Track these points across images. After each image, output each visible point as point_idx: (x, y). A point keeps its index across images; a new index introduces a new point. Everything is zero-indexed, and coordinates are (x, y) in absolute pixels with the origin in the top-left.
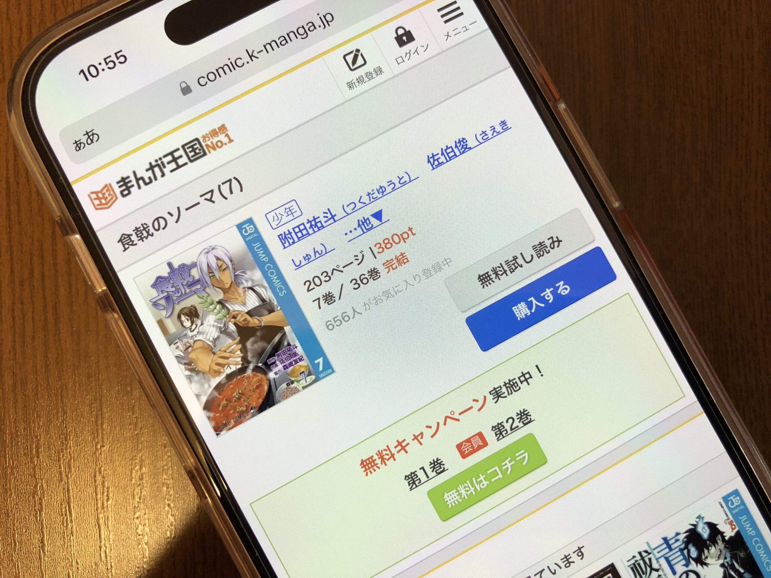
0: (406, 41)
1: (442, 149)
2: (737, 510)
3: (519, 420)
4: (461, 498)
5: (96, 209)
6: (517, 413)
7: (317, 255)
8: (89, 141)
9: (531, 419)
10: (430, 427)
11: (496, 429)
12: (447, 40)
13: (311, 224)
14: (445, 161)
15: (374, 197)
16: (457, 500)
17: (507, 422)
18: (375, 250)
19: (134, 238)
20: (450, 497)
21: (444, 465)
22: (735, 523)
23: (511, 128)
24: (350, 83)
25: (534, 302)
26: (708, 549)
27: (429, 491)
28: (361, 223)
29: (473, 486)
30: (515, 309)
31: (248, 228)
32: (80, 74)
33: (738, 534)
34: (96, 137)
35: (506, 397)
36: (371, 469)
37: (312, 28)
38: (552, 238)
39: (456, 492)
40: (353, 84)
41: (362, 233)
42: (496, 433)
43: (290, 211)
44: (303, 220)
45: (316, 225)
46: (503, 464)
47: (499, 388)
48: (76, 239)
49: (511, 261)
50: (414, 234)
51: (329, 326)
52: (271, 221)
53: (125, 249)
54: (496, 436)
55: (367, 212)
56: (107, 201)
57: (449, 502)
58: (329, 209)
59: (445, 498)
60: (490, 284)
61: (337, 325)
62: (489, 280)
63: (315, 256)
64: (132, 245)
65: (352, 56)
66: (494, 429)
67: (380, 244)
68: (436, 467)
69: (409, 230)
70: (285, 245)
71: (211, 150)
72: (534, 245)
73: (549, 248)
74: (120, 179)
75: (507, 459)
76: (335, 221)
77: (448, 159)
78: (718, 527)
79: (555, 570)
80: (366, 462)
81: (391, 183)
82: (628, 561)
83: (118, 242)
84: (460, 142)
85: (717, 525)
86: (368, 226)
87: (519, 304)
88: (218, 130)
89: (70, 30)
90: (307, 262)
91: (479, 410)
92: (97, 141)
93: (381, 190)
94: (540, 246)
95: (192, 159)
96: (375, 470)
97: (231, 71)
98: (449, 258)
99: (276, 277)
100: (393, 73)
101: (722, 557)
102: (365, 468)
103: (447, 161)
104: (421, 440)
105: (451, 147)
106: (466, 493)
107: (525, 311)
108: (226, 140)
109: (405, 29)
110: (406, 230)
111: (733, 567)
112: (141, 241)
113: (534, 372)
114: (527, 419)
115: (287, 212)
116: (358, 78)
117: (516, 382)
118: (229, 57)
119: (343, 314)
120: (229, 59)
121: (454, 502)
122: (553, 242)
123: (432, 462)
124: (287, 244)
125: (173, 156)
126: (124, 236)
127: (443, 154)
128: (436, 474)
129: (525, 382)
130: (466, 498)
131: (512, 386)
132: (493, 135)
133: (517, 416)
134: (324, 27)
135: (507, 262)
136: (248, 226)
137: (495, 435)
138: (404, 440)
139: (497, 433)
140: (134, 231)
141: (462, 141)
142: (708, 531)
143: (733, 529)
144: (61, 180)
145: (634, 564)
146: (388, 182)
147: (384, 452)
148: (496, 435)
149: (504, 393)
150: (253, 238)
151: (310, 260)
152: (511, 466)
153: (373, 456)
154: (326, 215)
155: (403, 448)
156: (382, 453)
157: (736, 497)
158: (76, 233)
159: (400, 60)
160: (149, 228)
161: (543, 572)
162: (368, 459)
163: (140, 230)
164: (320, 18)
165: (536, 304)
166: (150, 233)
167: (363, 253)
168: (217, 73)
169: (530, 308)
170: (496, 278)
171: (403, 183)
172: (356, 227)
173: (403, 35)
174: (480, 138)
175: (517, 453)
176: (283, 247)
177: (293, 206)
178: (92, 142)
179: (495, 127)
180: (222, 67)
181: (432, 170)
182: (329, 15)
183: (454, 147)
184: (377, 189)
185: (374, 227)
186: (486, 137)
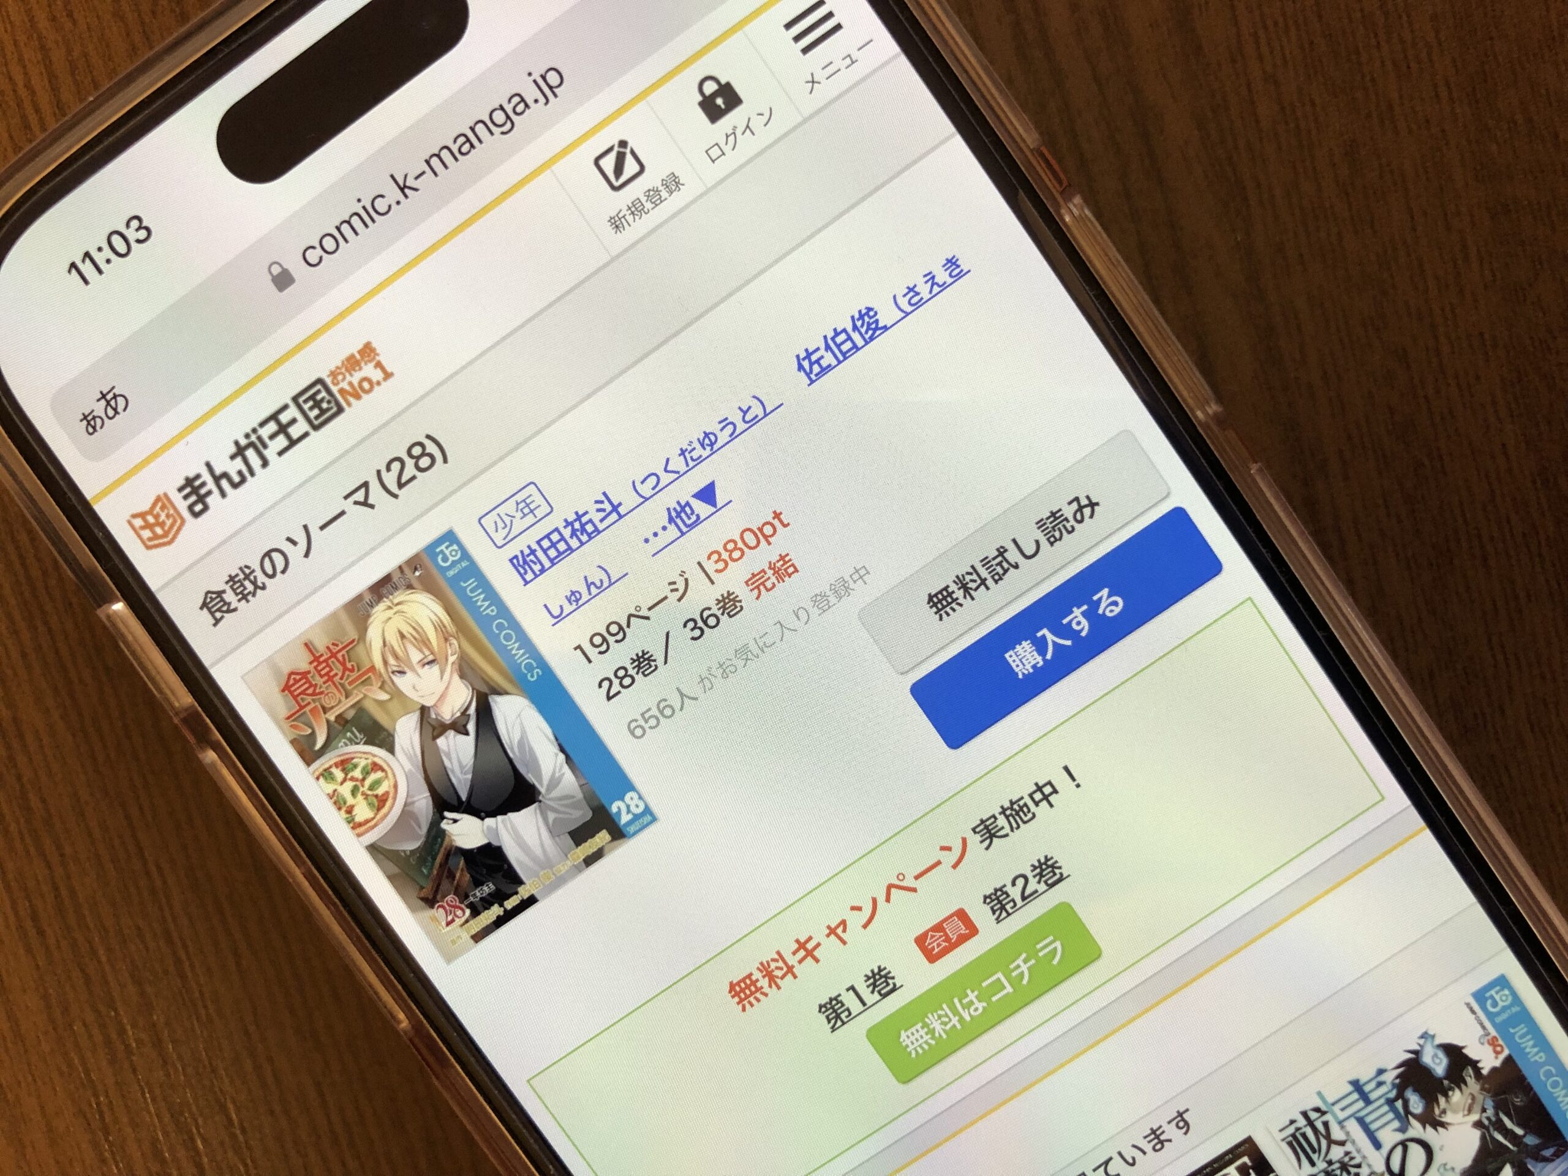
0: (723, 106)
1: (825, 337)
2: (1504, 1016)
3: (1038, 877)
4: (933, 1038)
5: (148, 548)
6: (1033, 866)
7: (594, 591)
8: (111, 413)
9: (1061, 874)
10: (859, 909)
11: (992, 901)
12: (811, 92)
13: (573, 528)
14: (834, 362)
15: (694, 458)
16: (926, 1042)
17: (1014, 884)
18: (711, 567)
19: (230, 596)
20: (913, 1038)
21: (893, 978)
22: (1501, 1042)
23: (969, 271)
24: (617, 219)
25: (1050, 637)
26: (1446, 1096)
27: (868, 1032)
28: (674, 514)
29: (956, 1013)
30: (1011, 656)
31: (447, 552)
32: (69, 271)
33: (1509, 1061)
34: (121, 402)
35: (1007, 835)
36: (752, 999)
37: (521, 107)
38: (1077, 499)
39: (922, 1028)
40: (623, 220)
41: (679, 534)
42: (992, 908)
43: (526, 508)
44: (556, 521)
45: (583, 530)
46: (1012, 966)
47: (993, 820)
48: (119, 610)
49: (994, 559)
50: (786, 525)
51: (634, 730)
52: (491, 529)
53: (217, 622)
55: (685, 489)
56: (166, 528)
57: (911, 1047)
58: (604, 494)
59: (901, 1040)
60: (954, 610)
61: (651, 728)
62: (951, 603)
63: (590, 594)
64: (229, 611)
65: (611, 158)
66: (988, 900)
67: (719, 553)
68: (878, 983)
69: (774, 518)
70: (526, 577)
71: (351, 399)
72: (1038, 519)
73: (1072, 522)
74: (182, 482)
75: (1020, 955)
76: (621, 517)
77: (841, 358)
78: (1465, 1051)
79: (1134, 1159)
80: (740, 987)
81: (724, 424)
82: (1281, 1130)
83: (201, 608)
84: (861, 317)
85: (1463, 1047)
86: (689, 518)
87: (1017, 646)
88: (358, 357)
90: (574, 606)
91: (955, 866)
92: (125, 410)
93: (708, 440)
94: (1052, 519)
95: (316, 423)
96: (758, 1000)
97: (366, 226)
98: (864, 567)
99: (516, 645)
100: (704, 183)
101: (1477, 1108)
102: (739, 997)
103: (840, 362)
104: (843, 935)
105: (844, 331)
106: (943, 1027)
107: (1031, 659)
108: (377, 375)
109: (718, 82)
110: (770, 518)
111: (1500, 1126)
112: (244, 601)
113: (1061, 781)
114: (1055, 874)
115: (521, 510)
116: (630, 205)
117: (1025, 805)
118: (359, 197)
119: (660, 702)
120: (359, 201)
121: (920, 1046)
122: (1081, 508)
123: (870, 974)
124: (529, 576)
125: (278, 422)
126: (209, 595)
127: (828, 348)
128: (879, 997)
129: (1044, 802)
130: (944, 1036)
131: (1017, 813)
132: (931, 292)
133: (1032, 871)
134: (544, 101)
135: (985, 562)
136: (447, 548)
137: (990, 912)
138: (810, 938)
139: (995, 908)
140: (227, 583)
141: (867, 314)
144: (70, 498)
145: (1294, 1136)
146: (720, 422)
147: (773, 965)
148: (994, 912)
149: (1003, 828)
151: (580, 603)
152: (1029, 969)
153: (751, 974)
154: (600, 506)
155: (810, 953)
156: (769, 966)
157: (1502, 989)
158: (118, 601)
159: (716, 152)
160: (255, 574)
161: (1111, 1164)
162: (743, 980)
163: (239, 581)
164: (535, 81)
165: (1054, 643)
166: (261, 585)
167: (686, 576)
168: (338, 236)
169: (1042, 650)
170: (965, 597)
171: (750, 421)
172: (667, 524)
173: (715, 95)
174: (903, 303)
175: (1038, 943)
176: (523, 583)
177: (530, 495)
178: (116, 412)
179: (935, 273)
180: (347, 219)
181: (809, 385)
182: (552, 73)
183: (850, 329)
184: (698, 439)
185: (702, 517)
186: (917, 298)
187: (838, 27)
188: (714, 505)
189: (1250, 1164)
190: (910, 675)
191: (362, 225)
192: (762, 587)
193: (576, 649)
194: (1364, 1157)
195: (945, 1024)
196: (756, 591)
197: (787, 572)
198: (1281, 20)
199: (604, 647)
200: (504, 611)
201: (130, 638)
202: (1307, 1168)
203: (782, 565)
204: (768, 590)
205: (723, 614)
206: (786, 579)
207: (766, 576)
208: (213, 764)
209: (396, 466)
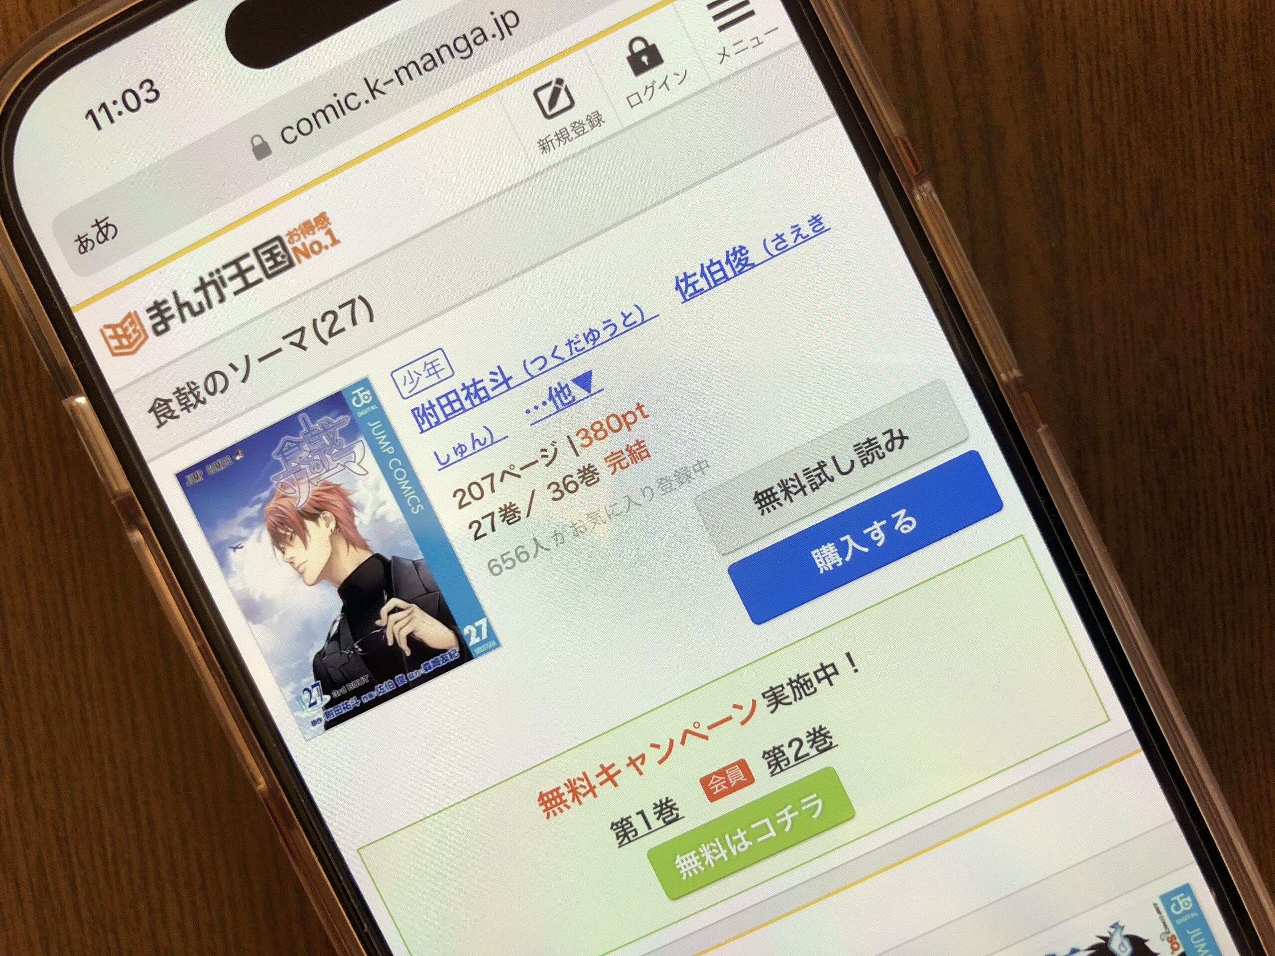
0: (647, 63)
1: (702, 265)
2: (1185, 919)
3: (811, 743)
4: (703, 865)
5: (114, 354)
6: (808, 732)
7: (478, 447)
8: (101, 238)
9: (831, 743)
10: (658, 746)
11: (770, 757)
12: (721, 63)
13: (468, 391)
14: (707, 287)
15: (579, 348)
16: (697, 868)
17: (790, 745)
18: (578, 441)
19: (175, 405)
21: (677, 809)
22: (1178, 941)
23: (829, 229)
25: (851, 543)
27: (649, 852)
28: (554, 393)
29: (725, 846)
31: (361, 396)
32: (87, 117)
34: (111, 230)
35: (790, 703)
36: (556, 809)
37: (480, 39)
38: (891, 431)
39: (695, 855)
40: (550, 143)
41: (556, 410)
42: (769, 763)
43: (433, 369)
44: (455, 384)
45: (476, 395)
46: (778, 815)
47: (780, 689)
48: (81, 403)
49: (814, 470)
50: (645, 417)
51: (493, 568)
52: (400, 382)
53: (161, 424)
54: (770, 767)
55: (567, 374)
56: (131, 341)
57: (684, 870)
58: (499, 367)
59: (676, 863)
60: (774, 508)
61: (507, 568)
62: (773, 502)
63: (474, 448)
64: (172, 417)
65: (549, 91)
66: (767, 756)
67: (587, 432)
68: (664, 812)
69: (636, 409)
70: (423, 426)
71: (302, 257)
72: (856, 443)
73: (884, 450)
74: (151, 304)
75: (786, 806)
76: (509, 388)
77: (713, 284)
78: (1147, 944)
80: (548, 797)
81: (608, 324)
83: (150, 411)
84: (735, 253)
85: (1146, 941)
87: (823, 546)
88: (313, 223)
90: (459, 457)
91: (743, 723)
92: (113, 238)
93: (592, 336)
94: (868, 444)
95: (270, 272)
96: (561, 811)
97: (337, 116)
98: (705, 461)
99: (407, 482)
100: (621, 123)
102: (546, 806)
103: (711, 288)
104: (640, 766)
105: (719, 262)
106: (713, 857)
107: (832, 559)
108: (326, 240)
109: (646, 42)
110: (633, 408)
112: (186, 411)
113: (843, 665)
114: (826, 742)
115: (428, 370)
116: (558, 132)
117: (810, 680)
118: (335, 92)
119: (518, 548)
120: (335, 95)
121: (691, 870)
122: (892, 439)
123: (658, 803)
125: (239, 267)
126: (158, 402)
127: (703, 274)
128: (663, 824)
129: (826, 680)
130: (713, 865)
131: (802, 686)
132: (795, 241)
133: (807, 737)
134: (501, 36)
135: (807, 472)
136: (361, 392)
137: (767, 767)
138: (613, 765)
139: (772, 763)
140: (174, 393)
141: (740, 251)
144: (56, 304)
146: (604, 322)
147: (578, 783)
149: (788, 697)
150: (369, 414)
151: (465, 455)
152: (792, 819)
153: (559, 788)
154: (494, 377)
155: (611, 778)
156: (575, 784)
157: (1186, 896)
158: (81, 395)
159: (634, 100)
160: (198, 390)
162: (551, 792)
163: (185, 394)
164: (495, 20)
165: (853, 547)
166: (201, 399)
167: (556, 445)
168: (313, 121)
169: (843, 553)
170: (785, 499)
171: (630, 325)
172: (546, 400)
173: (641, 53)
174: (771, 247)
175: (803, 798)
176: (420, 431)
177: (437, 359)
178: (106, 239)
179: (800, 226)
180: (323, 109)
181: (683, 303)
182: (511, 15)
183: (723, 262)
184: (584, 334)
185: (577, 400)
186: (783, 245)
187: (751, 13)
188: (589, 390)
190: (730, 556)
191: (334, 116)
192: (618, 465)
195: (715, 855)
196: (612, 467)
197: (640, 456)
198: (1113, 72)
199: (478, 495)
200: (400, 452)
201: (86, 427)
203: (637, 449)
204: (622, 468)
205: (582, 482)
206: (639, 461)
207: (623, 457)
208: (138, 543)
209: (330, 318)
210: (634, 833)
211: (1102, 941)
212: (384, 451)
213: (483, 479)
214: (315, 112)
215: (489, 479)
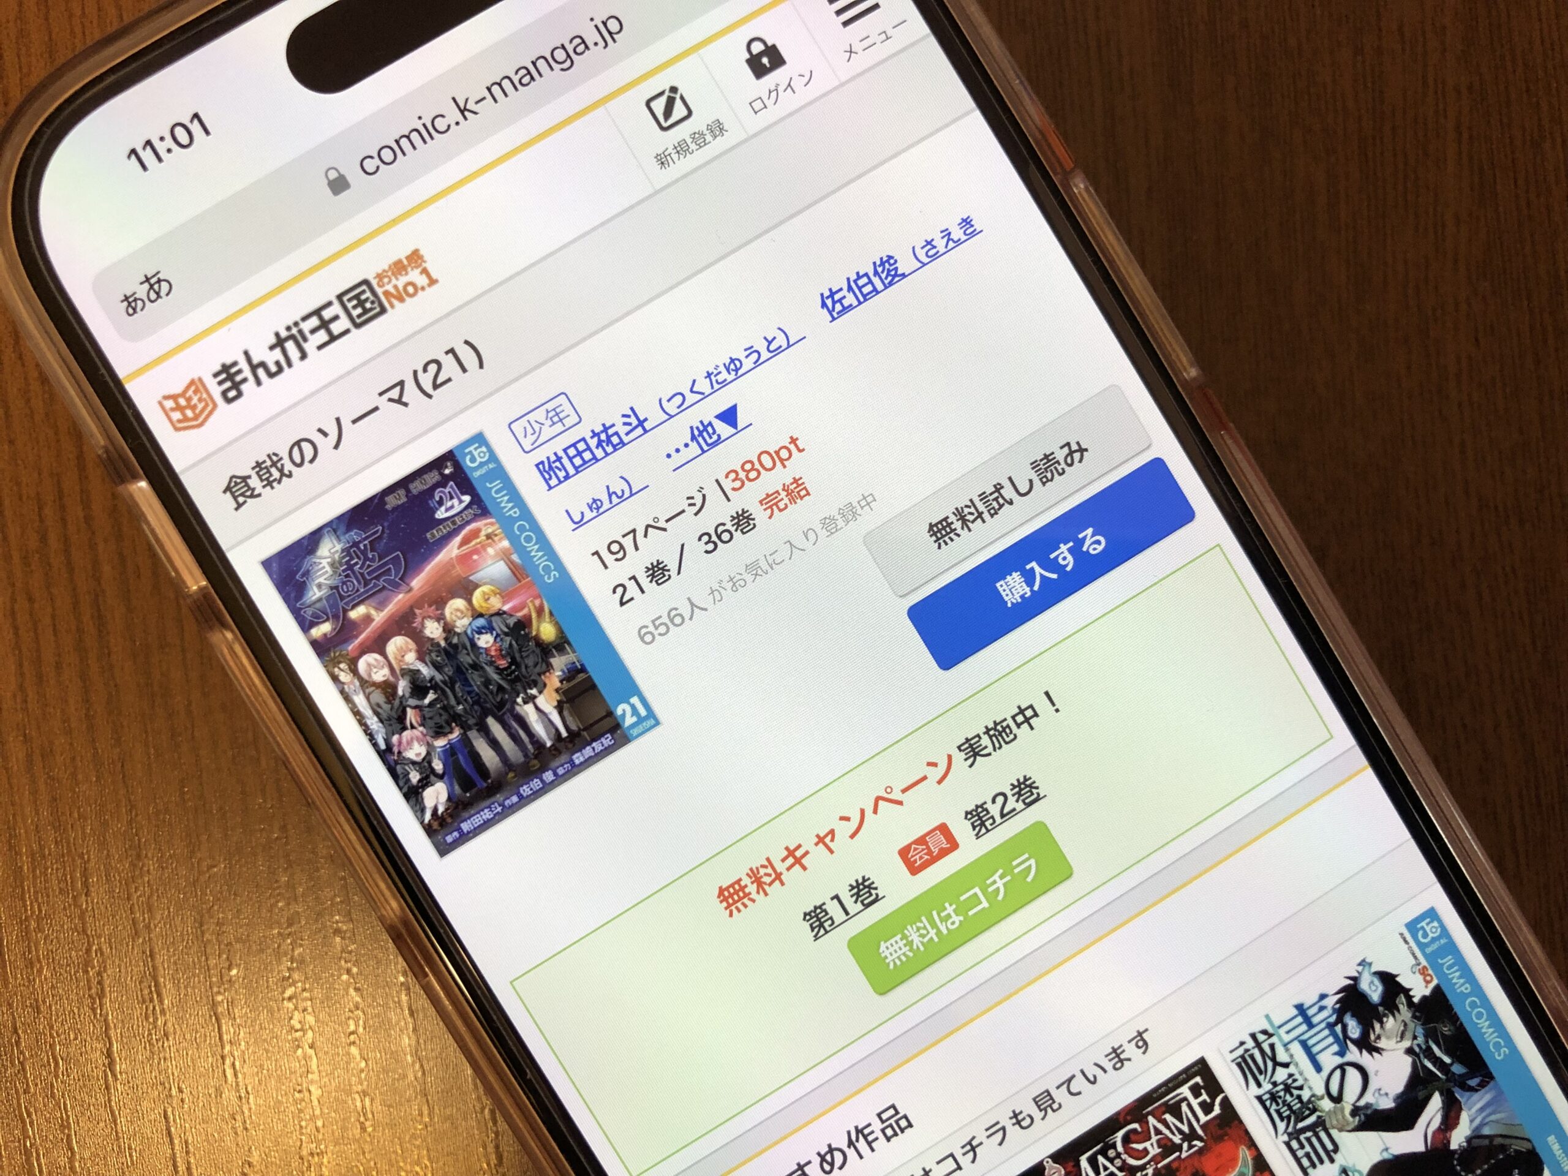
0: (768, 65)
1: (848, 279)
2: (1435, 946)
3: (1016, 796)
4: (910, 950)
5: (177, 429)
6: (1012, 785)
7: (615, 500)
8: (153, 296)
9: (1038, 794)
10: (847, 819)
11: (973, 817)
12: (849, 60)
13: (599, 438)
14: (855, 303)
15: (720, 381)
16: (904, 954)
17: (994, 801)
18: (727, 485)
19: (254, 482)
20: (891, 950)
21: (876, 889)
22: (1430, 972)
23: (981, 231)
24: (662, 156)
25: (1038, 570)
26: (1382, 1023)
27: (849, 941)
28: (696, 433)
29: (934, 925)
31: (476, 453)
32: (129, 157)
33: (1438, 990)
34: (163, 284)
35: (989, 754)
36: (739, 905)
37: (581, 48)
38: (1068, 444)
39: (901, 939)
40: (668, 157)
41: (700, 452)
42: (972, 824)
43: (556, 417)
44: (583, 431)
45: (609, 441)
46: (989, 882)
47: (977, 739)
48: (140, 489)
49: (991, 494)
50: (800, 451)
51: (644, 636)
52: (520, 436)
53: (239, 506)
55: (709, 410)
56: (197, 411)
57: (890, 958)
58: (632, 409)
59: (881, 951)
60: (952, 540)
61: (660, 634)
62: (950, 533)
63: (611, 502)
64: (252, 496)
65: (663, 100)
66: (969, 816)
67: (736, 472)
68: (861, 893)
69: (790, 443)
70: (550, 482)
71: (395, 302)
72: (1033, 460)
73: (1063, 465)
74: (218, 368)
75: (997, 871)
76: (646, 431)
77: (862, 299)
78: (1398, 979)
79: (1095, 1077)
80: (729, 892)
81: (750, 351)
82: (1231, 1052)
83: (225, 492)
84: (882, 264)
85: (1397, 976)
86: (711, 437)
87: (1008, 577)
88: (405, 262)
89: (98, 73)
90: (595, 513)
91: (940, 782)
92: (167, 295)
93: (734, 366)
94: (1045, 461)
95: (358, 321)
96: (745, 906)
97: (424, 142)
98: (871, 494)
99: (536, 547)
100: (745, 131)
101: (1409, 1035)
102: (728, 902)
103: (860, 303)
104: (831, 845)
105: (866, 275)
106: (921, 939)
107: (1020, 590)
108: (422, 280)
109: (765, 43)
110: (786, 442)
111: (1429, 1053)
112: (268, 488)
113: (1043, 705)
114: (1032, 794)
115: (551, 418)
116: (677, 145)
117: (1008, 726)
118: (420, 115)
119: (670, 611)
120: (420, 118)
121: (899, 958)
122: (1071, 453)
123: (854, 884)
124: (554, 481)
125: (321, 318)
126: (234, 480)
127: (850, 289)
128: (862, 907)
129: (1026, 725)
130: (922, 948)
131: (1000, 734)
132: (946, 247)
133: (1012, 790)
134: (603, 44)
135: (983, 496)
136: (476, 449)
137: (971, 827)
138: (799, 846)
139: (976, 824)
140: (253, 468)
141: (888, 261)
142: (1380, 988)
143: (1428, 982)
144: (102, 375)
145: (1242, 1057)
146: (745, 350)
147: (762, 871)
148: (974, 828)
149: (986, 747)
150: (487, 473)
151: (601, 510)
152: (1005, 885)
153: (740, 880)
154: (627, 420)
155: (798, 861)
156: (758, 873)
157: (1432, 921)
158: (141, 479)
159: (758, 105)
160: (282, 462)
161: (1073, 1081)
162: (732, 886)
163: (266, 468)
164: (596, 26)
165: (1041, 575)
166: (286, 472)
167: (704, 492)
168: (397, 148)
169: (1030, 582)
170: (963, 528)
171: (775, 351)
172: (689, 442)
173: (761, 54)
174: (921, 254)
175: (1014, 860)
176: (547, 488)
177: (561, 405)
178: (159, 296)
179: (950, 230)
180: (407, 134)
181: (831, 322)
182: (613, 20)
183: (871, 274)
184: (725, 365)
185: (722, 439)
186: (934, 251)
187: (876, 6)
188: (736, 428)
189: (1202, 1084)
190: (908, 599)
191: (420, 140)
192: (774, 507)
193: (593, 554)
194: (1306, 1080)
195: (923, 936)
196: (769, 511)
197: (799, 495)
199: (620, 555)
200: (526, 514)
202: (1254, 1090)
203: (795, 488)
204: (781, 510)
205: (736, 530)
206: (798, 501)
207: (779, 498)
209: (433, 368)
210: (830, 922)
211: (1351, 982)
212: (508, 514)
213: (624, 536)
214: (397, 137)
215: (632, 535)
